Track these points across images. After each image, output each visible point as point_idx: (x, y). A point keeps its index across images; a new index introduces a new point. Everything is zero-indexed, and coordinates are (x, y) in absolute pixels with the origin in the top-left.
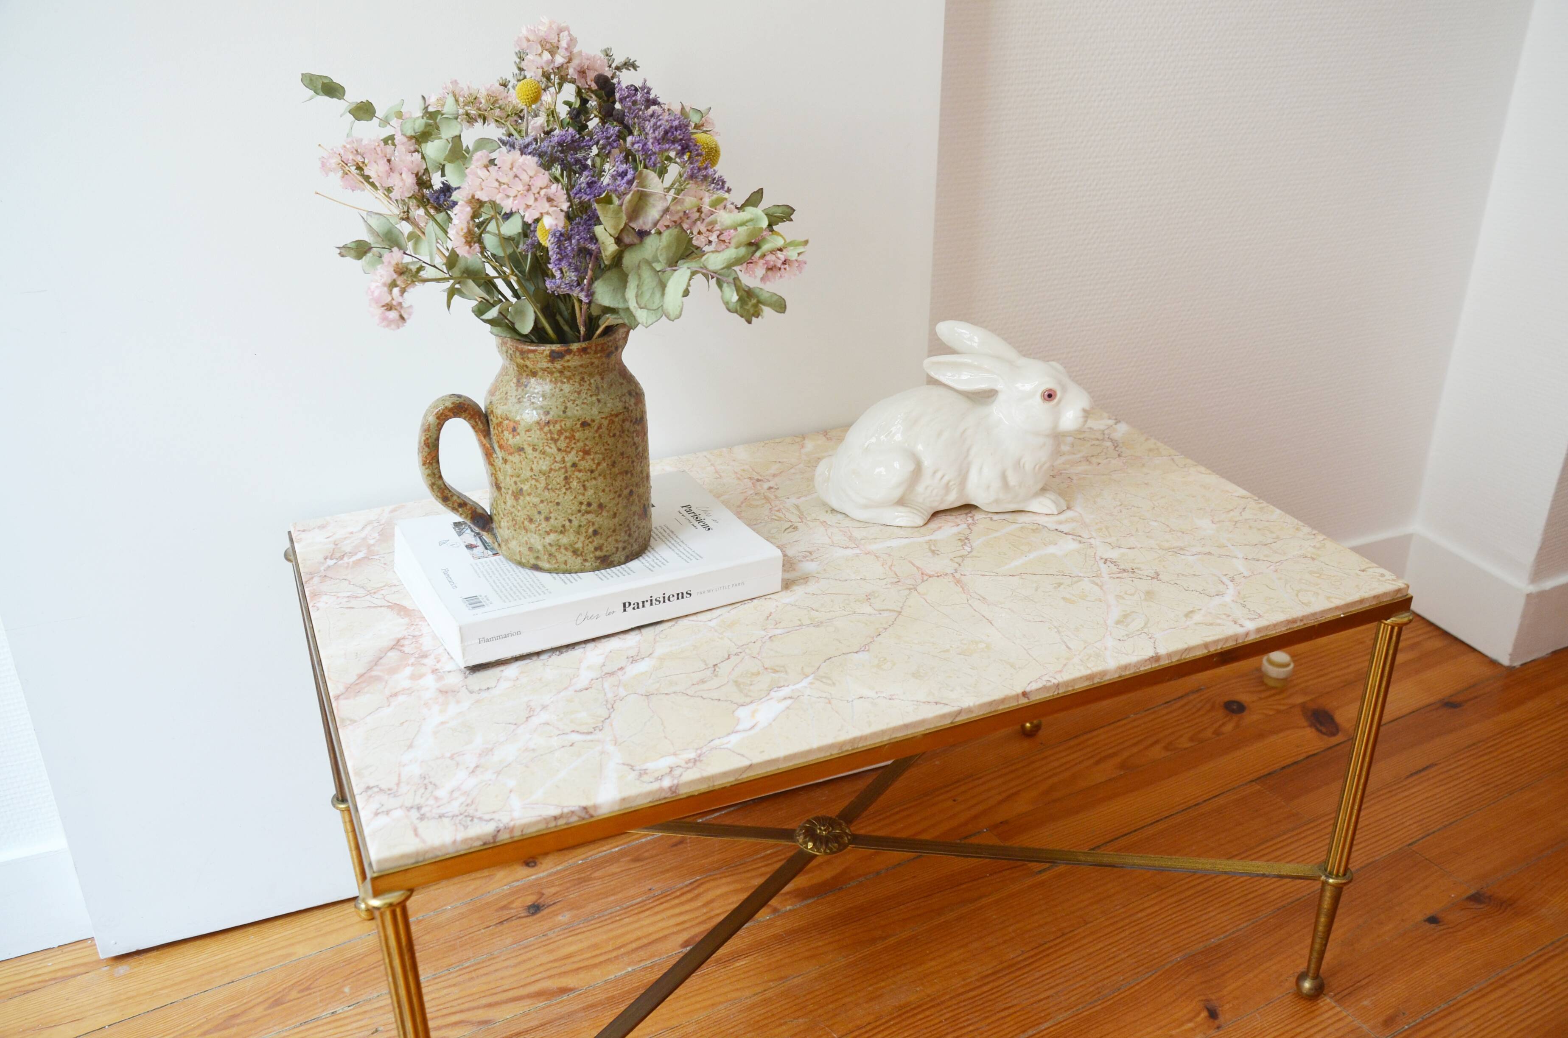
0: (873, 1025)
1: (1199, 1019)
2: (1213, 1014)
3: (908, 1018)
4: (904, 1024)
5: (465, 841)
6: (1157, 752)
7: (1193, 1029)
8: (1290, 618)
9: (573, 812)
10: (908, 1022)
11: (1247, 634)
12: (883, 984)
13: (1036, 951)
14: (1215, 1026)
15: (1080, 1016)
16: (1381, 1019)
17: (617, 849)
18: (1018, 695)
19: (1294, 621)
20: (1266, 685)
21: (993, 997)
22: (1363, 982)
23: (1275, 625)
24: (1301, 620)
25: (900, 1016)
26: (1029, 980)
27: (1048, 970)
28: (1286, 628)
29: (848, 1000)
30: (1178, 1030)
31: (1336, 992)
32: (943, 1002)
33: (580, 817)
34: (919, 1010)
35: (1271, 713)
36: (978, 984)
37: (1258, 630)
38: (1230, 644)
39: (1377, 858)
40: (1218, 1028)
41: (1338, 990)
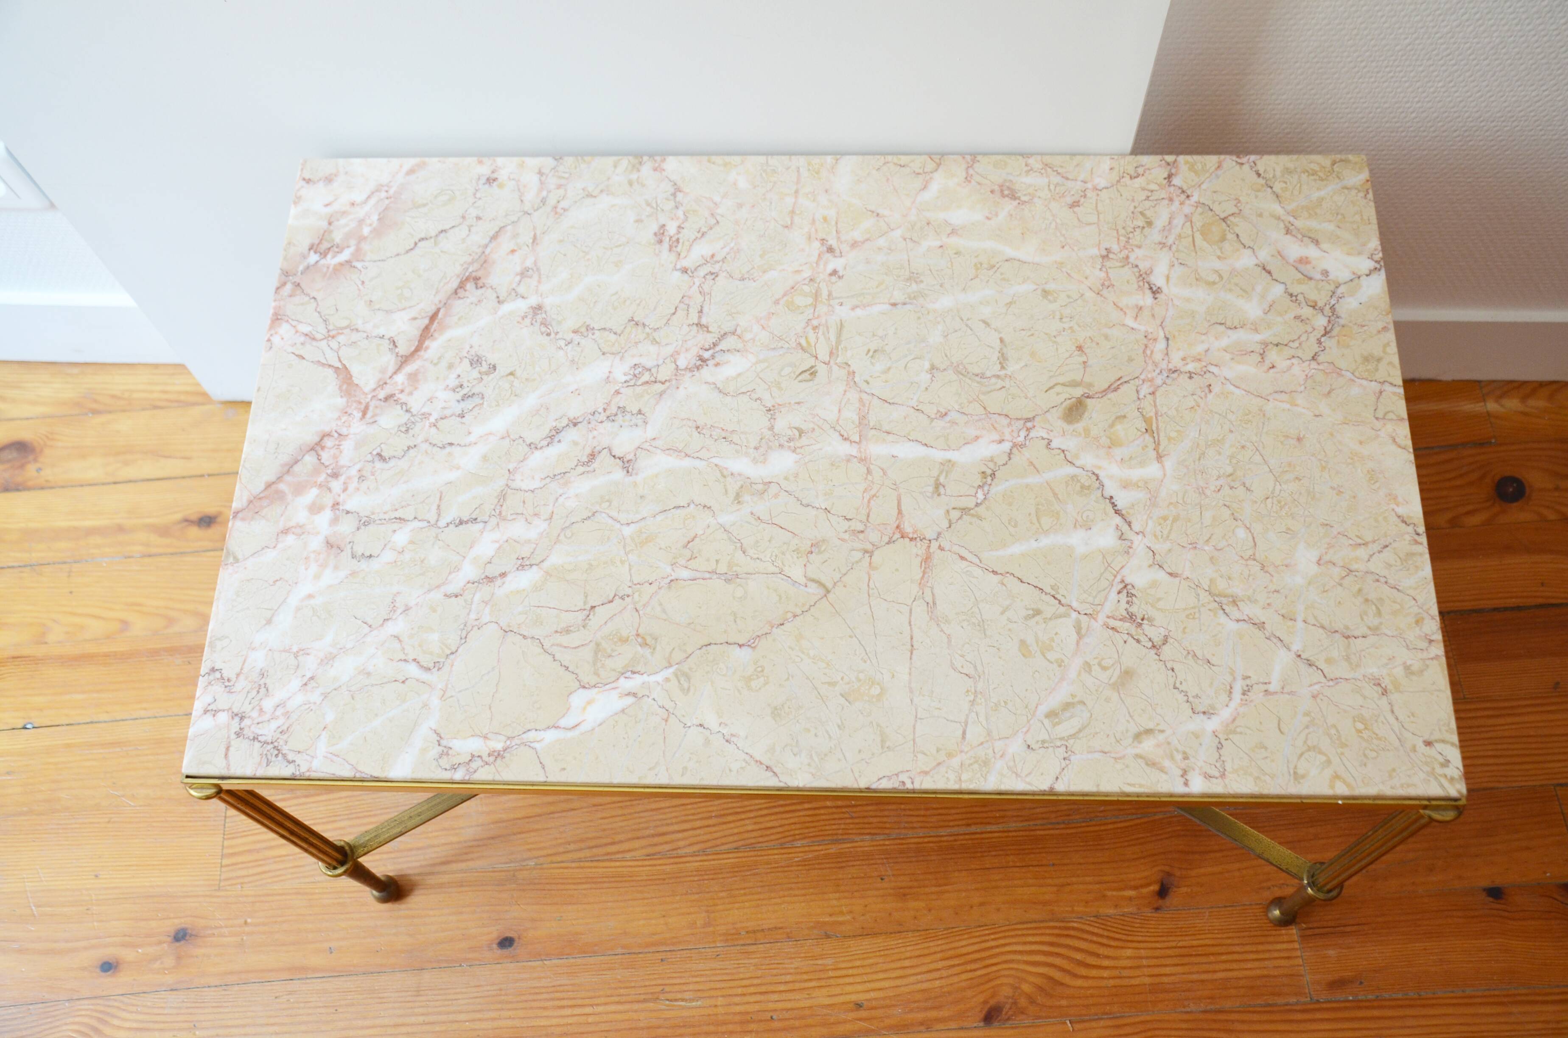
1: (1145, 891)
2: (1163, 892)
7: (1130, 899)
14: (1155, 906)
15: (1032, 833)
16: (1332, 977)
22: (1348, 929)
30: (1114, 893)
31: (1310, 926)
35: (1551, 516)
39: (1501, 785)
40: (1157, 909)
41: (1315, 925)
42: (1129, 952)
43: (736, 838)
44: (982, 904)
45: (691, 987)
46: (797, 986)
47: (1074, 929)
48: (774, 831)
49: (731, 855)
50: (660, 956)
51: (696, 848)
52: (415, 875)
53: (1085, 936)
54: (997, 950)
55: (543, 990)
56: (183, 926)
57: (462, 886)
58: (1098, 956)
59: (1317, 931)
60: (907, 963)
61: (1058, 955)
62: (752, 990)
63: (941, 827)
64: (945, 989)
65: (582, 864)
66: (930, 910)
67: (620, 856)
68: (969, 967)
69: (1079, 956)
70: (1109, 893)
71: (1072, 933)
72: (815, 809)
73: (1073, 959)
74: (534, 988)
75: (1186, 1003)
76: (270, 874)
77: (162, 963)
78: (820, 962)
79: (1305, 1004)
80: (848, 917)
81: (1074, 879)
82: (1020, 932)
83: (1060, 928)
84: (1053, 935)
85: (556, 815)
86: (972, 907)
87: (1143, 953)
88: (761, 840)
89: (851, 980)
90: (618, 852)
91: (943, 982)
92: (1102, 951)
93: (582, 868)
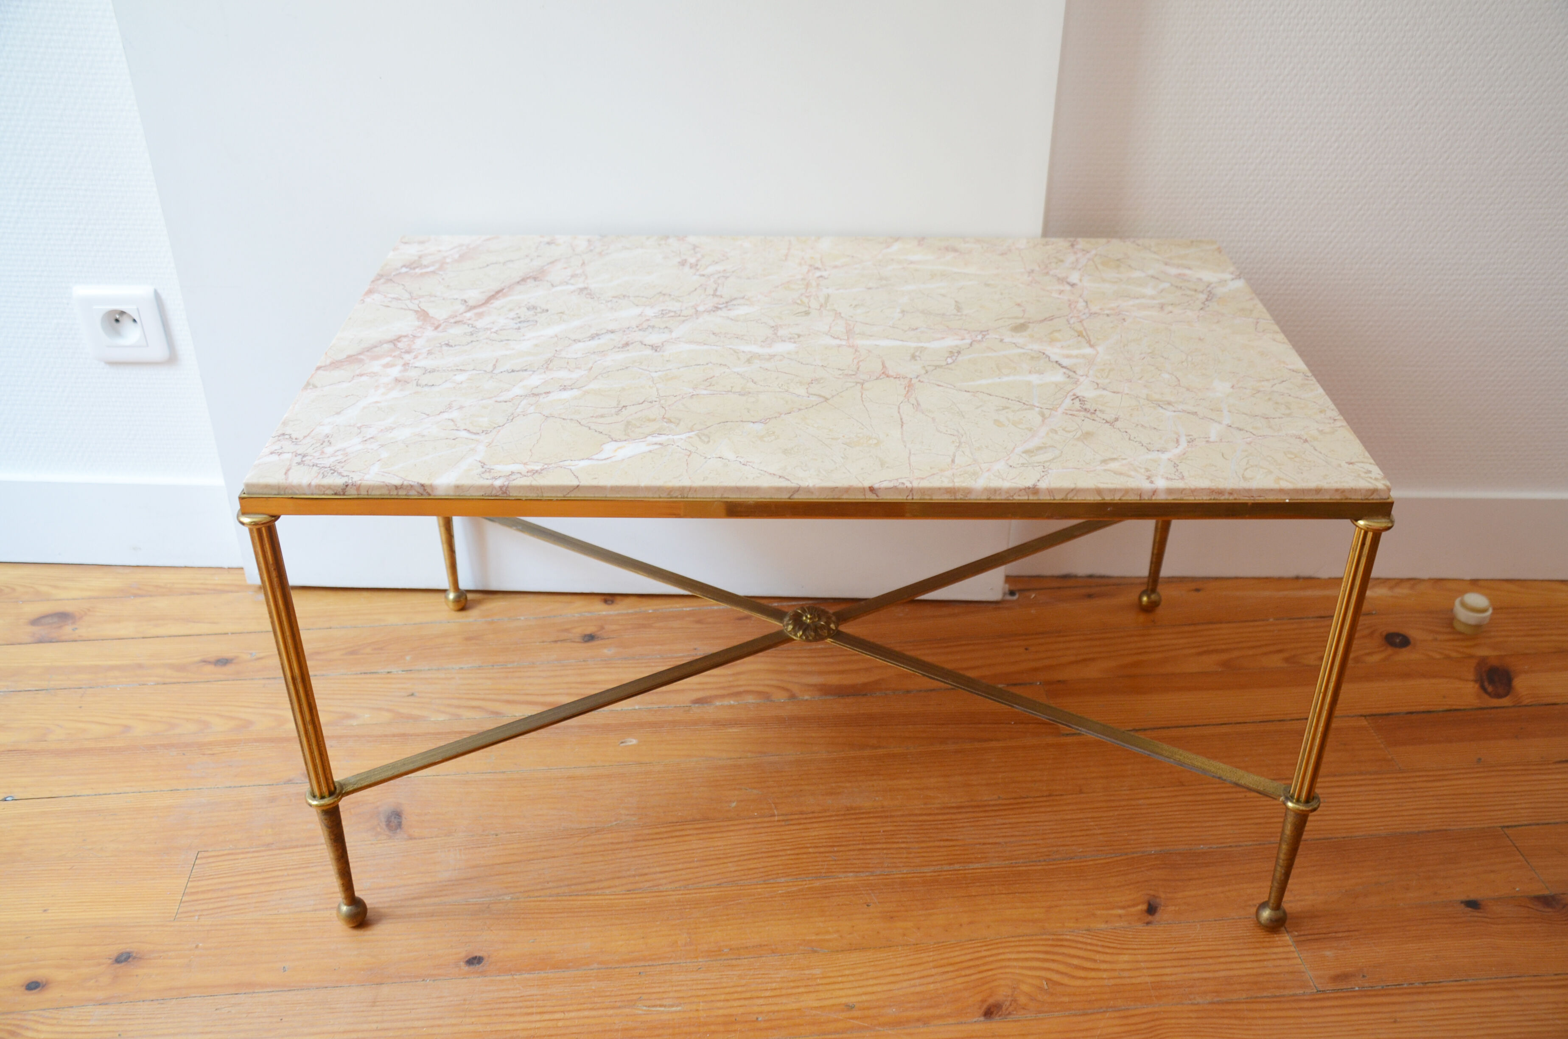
0: (816, 815)
1: (1133, 910)
2: (1151, 910)
3: (851, 819)
4: (844, 822)
5: (318, 487)
6: (1275, 661)
7: (1120, 916)
8: (1214, 487)
9: (412, 486)
10: (849, 822)
11: (1154, 492)
12: (848, 785)
13: (1012, 801)
14: (1146, 921)
15: (1015, 869)
16: (1332, 973)
17: (688, 609)
18: (864, 489)
19: (1220, 492)
20: (1453, 627)
21: (943, 826)
22: (1340, 935)
23: (1193, 491)
24: (1231, 494)
25: (845, 815)
26: (987, 823)
27: (1013, 821)
28: (1208, 498)
29: (807, 787)
30: (1103, 912)
31: (1302, 933)
32: (891, 816)
33: (418, 492)
34: (867, 816)
35: (1438, 656)
36: (936, 811)
37: (1170, 491)
38: (1132, 498)
40: (1148, 923)
41: (1306, 932)
42: (1126, 958)
43: (718, 877)
44: (971, 923)
45: (671, 995)
46: (784, 992)
47: (1067, 940)
48: (757, 871)
49: (713, 890)
50: (638, 970)
51: (677, 885)
52: (382, 908)
53: (1080, 946)
54: (991, 959)
55: (511, 1000)
56: (128, 950)
57: (432, 916)
58: (1095, 961)
59: (1310, 937)
60: (898, 971)
61: (1053, 961)
62: (736, 996)
63: (924, 866)
64: (940, 991)
65: (560, 898)
66: (919, 929)
67: (599, 892)
68: (963, 973)
69: (1075, 962)
70: (1099, 912)
71: (1065, 943)
72: (798, 854)
73: (1070, 964)
74: (501, 998)
75: (1192, 997)
76: (232, 908)
77: (97, 981)
78: (807, 972)
79: (1312, 994)
80: (835, 936)
81: (1061, 902)
82: (1012, 944)
83: (1053, 940)
84: (1047, 945)
85: (536, 861)
86: (961, 925)
87: (1140, 958)
88: (744, 877)
89: (841, 986)
90: (598, 889)
91: (938, 985)
92: (1098, 957)
93: (558, 901)
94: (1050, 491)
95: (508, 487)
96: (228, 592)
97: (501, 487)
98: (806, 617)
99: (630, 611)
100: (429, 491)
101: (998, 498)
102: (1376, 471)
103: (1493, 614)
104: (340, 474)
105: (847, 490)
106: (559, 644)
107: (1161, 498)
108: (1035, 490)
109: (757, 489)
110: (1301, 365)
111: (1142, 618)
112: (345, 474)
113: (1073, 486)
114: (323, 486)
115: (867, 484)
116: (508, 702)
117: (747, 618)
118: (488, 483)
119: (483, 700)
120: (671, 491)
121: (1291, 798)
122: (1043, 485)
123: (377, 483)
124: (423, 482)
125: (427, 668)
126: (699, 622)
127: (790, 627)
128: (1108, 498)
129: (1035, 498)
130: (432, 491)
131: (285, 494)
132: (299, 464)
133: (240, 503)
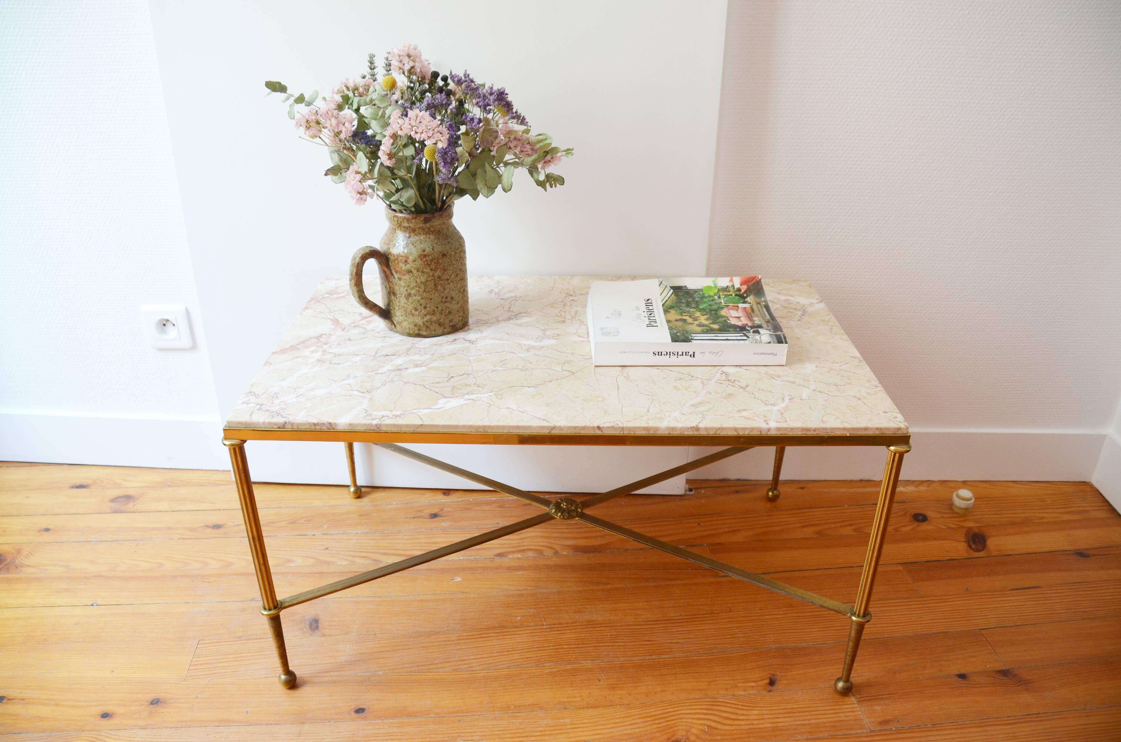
0: (569, 625)
1: (761, 683)
3: (590, 628)
4: (586, 630)
5: (269, 423)
6: (848, 531)
7: (753, 687)
8: (805, 427)
9: (324, 424)
10: (588, 630)
11: (769, 430)
12: (588, 606)
13: (688, 617)
14: (768, 690)
15: (689, 658)
16: (879, 720)
17: (494, 499)
18: (594, 427)
19: (808, 430)
21: (646, 632)
22: (885, 696)
23: (792, 429)
24: (815, 431)
25: (586, 625)
26: (673, 630)
27: (689, 629)
28: (801, 433)
29: (564, 608)
30: (743, 684)
31: (862, 696)
32: (615, 626)
33: (328, 427)
34: (600, 626)
35: (944, 527)
36: (643, 623)
37: (778, 429)
38: (756, 433)
39: (952, 630)
40: (770, 691)
41: (865, 695)
42: (756, 712)
43: (508, 662)
44: (662, 691)
45: (478, 734)
46: (547, 733)
47: (720, 702)
48: (532, 659)
49: (505, 670)
50: (459, 718)
51: (483, 667)
52: (306, 677)
53: (728, 705)
54: (674, 713)
55: (381, 735)
56: (158, 697)
57: (335, 683)
58: (737, 714)
59: (867, 698)
60: (617, 721)
61: (712, 714)
62: (518, 735)
63: (635, 656)
64: (643, 733)
65: (412, 674)
66: (630, 695)
67: (436, 670)
68: (657, 722)
69: (725, 715)
70: (740, 685)
71: (719, 704)
72: (557, 649)
73: (722, 716)
74: (376, 734)
75: (795, 736)
76: (218, 675)
77: (140, 715)
78: (562, 721)
79: (867, 733)
80: (579, 699)
81: (718, 679)
82: (687, 704)
83: (712, 701)
84: (708, 705)
85: (398, 651)
86: (656, 693)
87: (764, 712)
88: (524, 663)
89: (582, 729)
90: (435, 669)
91: (641, 730)
92: (739, 712)
93: (410, 675)
94: (706, 429)
95: (380, 425)
96: (221, 485)
97: (376, 425)
98: (563, 504)
99: (459, 500)
100: (334, 427)
101: (675, 433)
102: (900, 417)
103: (975, 501)
104: (282, 416)
105: (584, 428)
106: (416, 519)
107: (773, 433)
108: (697, 429)
109: (529, 427)
110: (857, 354)
111: (769, 505)
112: (285, 416)
113: (720, 426)
114: (272, 423)
115: (596, 425)
116: (384, 554)
117: (529, 504)
118: (369, 422)
119: (370, 552)
120: (477, 428)
121: (854, 614)
122: (702, 425)
123: (304, 422)
124: (330, 421)
125: (336, 533)
126: (500, 507)
127: (554, 511)
128: (741, 433)
129: (697, 433)
130: (336, 426)
131: (249, 428)
132: (259, 410)
133: (224, 433)
